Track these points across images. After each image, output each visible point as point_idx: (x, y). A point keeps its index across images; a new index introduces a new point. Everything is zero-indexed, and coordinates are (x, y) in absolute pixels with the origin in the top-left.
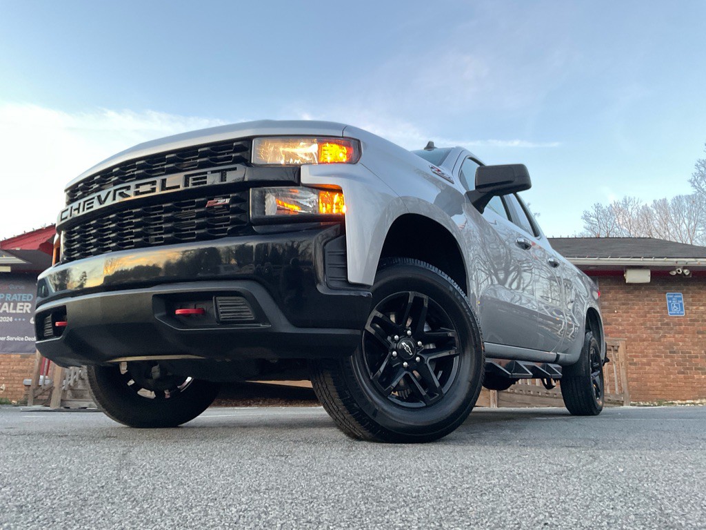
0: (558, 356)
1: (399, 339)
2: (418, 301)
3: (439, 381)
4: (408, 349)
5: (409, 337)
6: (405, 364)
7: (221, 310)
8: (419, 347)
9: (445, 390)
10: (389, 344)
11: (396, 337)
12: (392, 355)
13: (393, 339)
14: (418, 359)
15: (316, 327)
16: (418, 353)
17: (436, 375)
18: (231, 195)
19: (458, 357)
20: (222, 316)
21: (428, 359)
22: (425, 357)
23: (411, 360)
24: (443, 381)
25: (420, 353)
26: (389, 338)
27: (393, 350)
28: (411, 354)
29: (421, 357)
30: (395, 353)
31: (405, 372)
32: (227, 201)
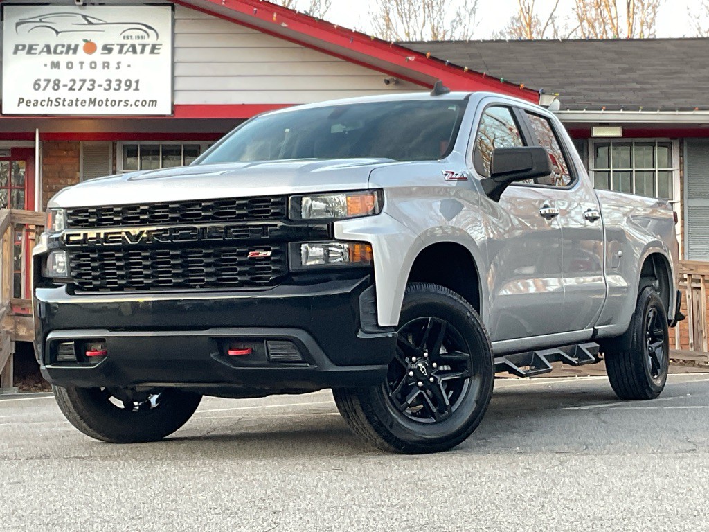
0: (596, 331)
1: (417, 360)
2: (436, 326)
3: (449, 400)
4: (423, 370)
5: (425, 358)
6: (420, 383)
7: (271, 352)
8: (434, 368)
9: (454, 409)
10: (407, 364)
11: (414, 359)
12: (408, 375)
13: (411, 360)
14: (432, 379)
15: (353, 365)
16: (432, 374)
17: (447, 394)
18: (272, 248)
19: (469, 379)
20: (272, 357)
21: (440, 380)
22: (438, 378)
23: (426, 380)
24: (453, 400)
25: (435, 374)
26: (407, 359)
27: (410, 370)
28: (426, 375)
29: (434, 378)
30: (411, 373)
31: (419, 391)
32: (269, 253)
